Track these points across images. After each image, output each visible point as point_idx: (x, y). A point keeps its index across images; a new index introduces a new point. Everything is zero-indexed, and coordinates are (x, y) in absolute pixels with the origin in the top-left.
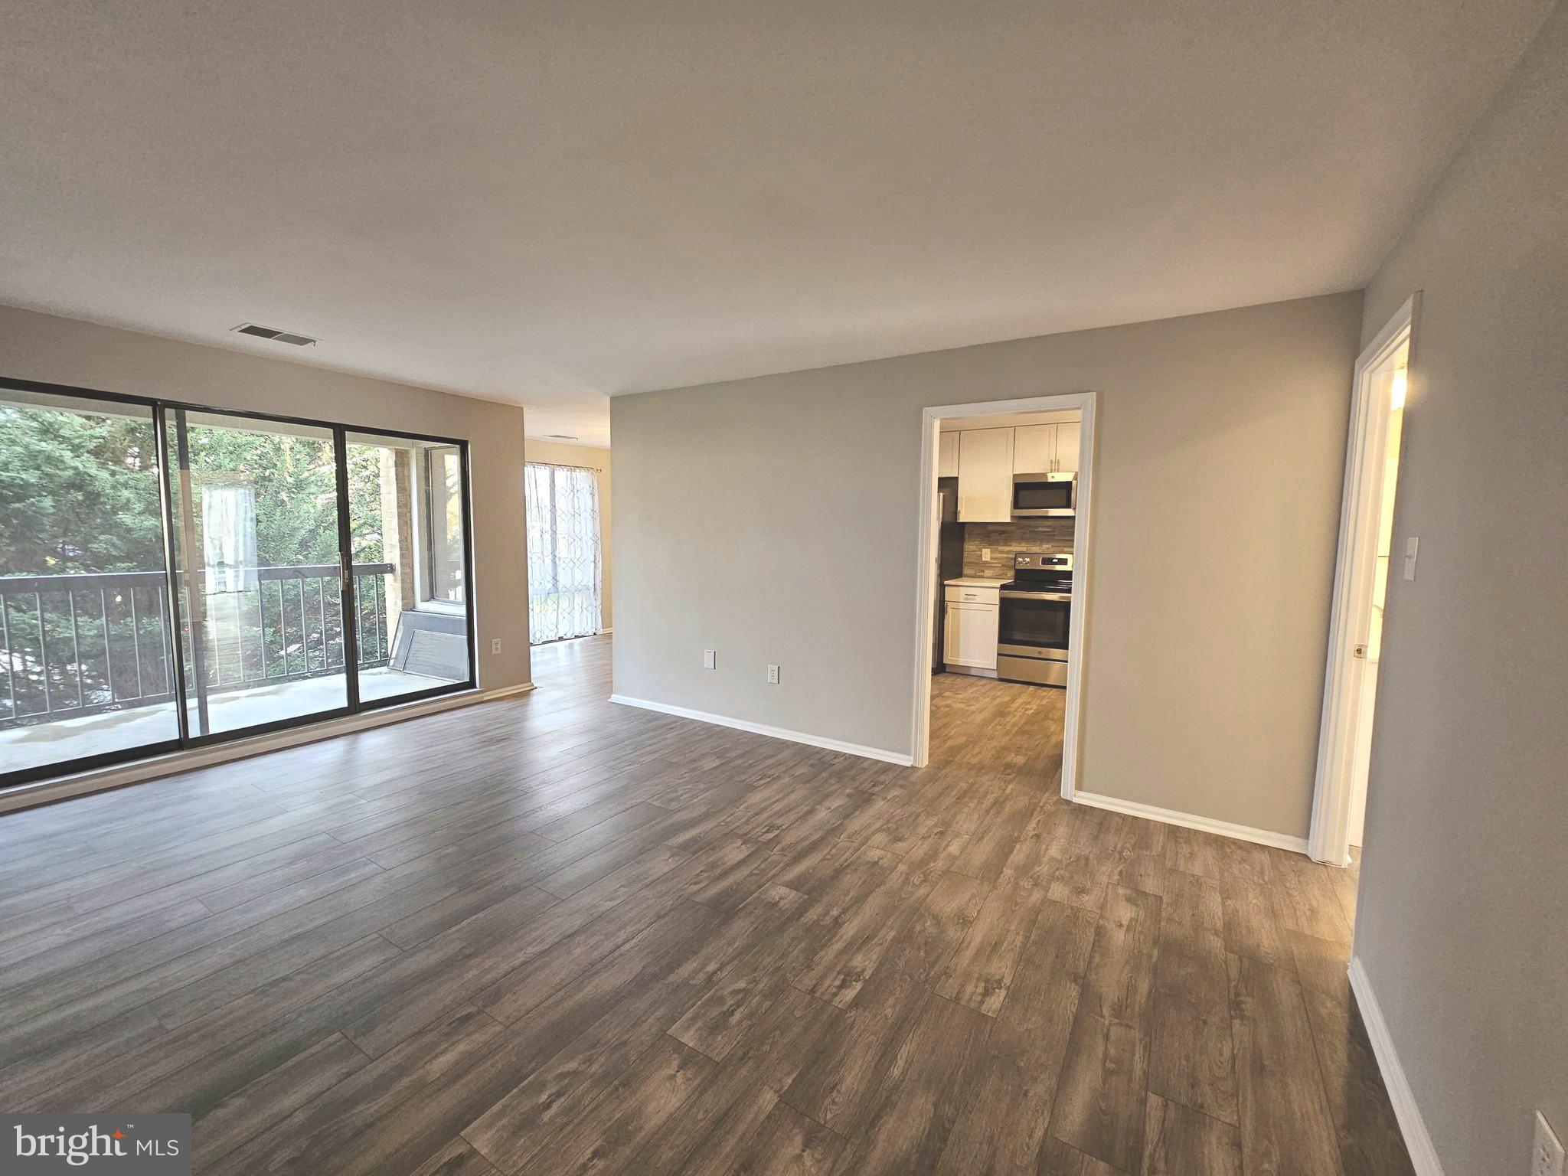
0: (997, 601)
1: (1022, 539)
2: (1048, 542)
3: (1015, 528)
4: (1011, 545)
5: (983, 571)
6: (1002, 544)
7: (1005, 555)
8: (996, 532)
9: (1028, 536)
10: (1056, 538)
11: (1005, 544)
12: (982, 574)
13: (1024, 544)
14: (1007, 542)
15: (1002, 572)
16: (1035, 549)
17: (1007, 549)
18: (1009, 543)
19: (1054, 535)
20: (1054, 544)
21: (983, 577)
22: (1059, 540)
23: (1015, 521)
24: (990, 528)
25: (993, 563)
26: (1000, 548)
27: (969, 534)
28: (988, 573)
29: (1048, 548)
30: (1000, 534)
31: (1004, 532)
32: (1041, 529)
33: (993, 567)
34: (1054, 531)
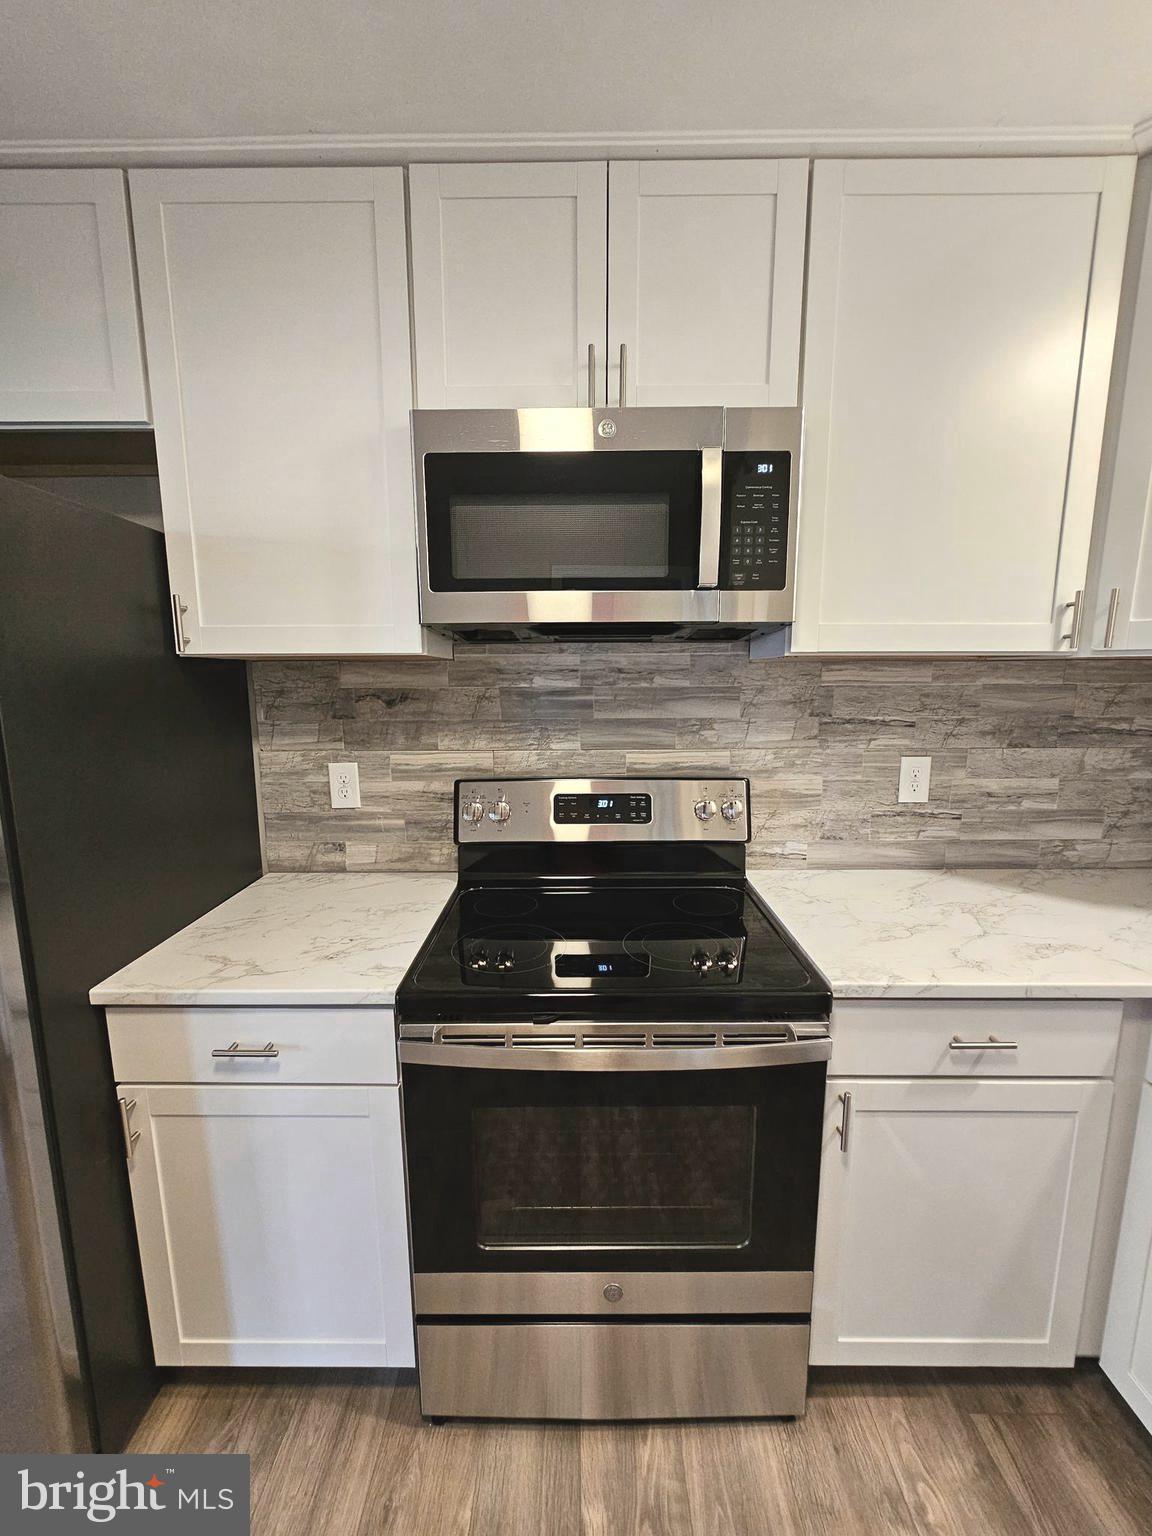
0: (392, 1075)
1: (474, 721)
2: (570, 732)
3: (444, 679)
4: (435, 747)
5: (341, 848)
6: (401, 740)
7: (418, 786)
8: (376, 695)
9: (495, 708)
10: (597, 715)
11: (414, 742)
12: (336, 858)
13: (482, 743)
14: (416, 738)
15: (407, 848)
16: (523, 757)
17: (420, 759)
18: (425, 739)
19: (588, 705)
20: (592, 737)
21: (342, 870)
22: (608, 722)
23: (444, 651)
24: (349, 679)
25: (372, 816)
26: (398, 758)
27: (269, 708)
28: (358, 852)
29: (572, 754)
30: (390, 703)
31: (404, 696)
32: (539, 682)
33: (378, 830)
34: (589, 691)
